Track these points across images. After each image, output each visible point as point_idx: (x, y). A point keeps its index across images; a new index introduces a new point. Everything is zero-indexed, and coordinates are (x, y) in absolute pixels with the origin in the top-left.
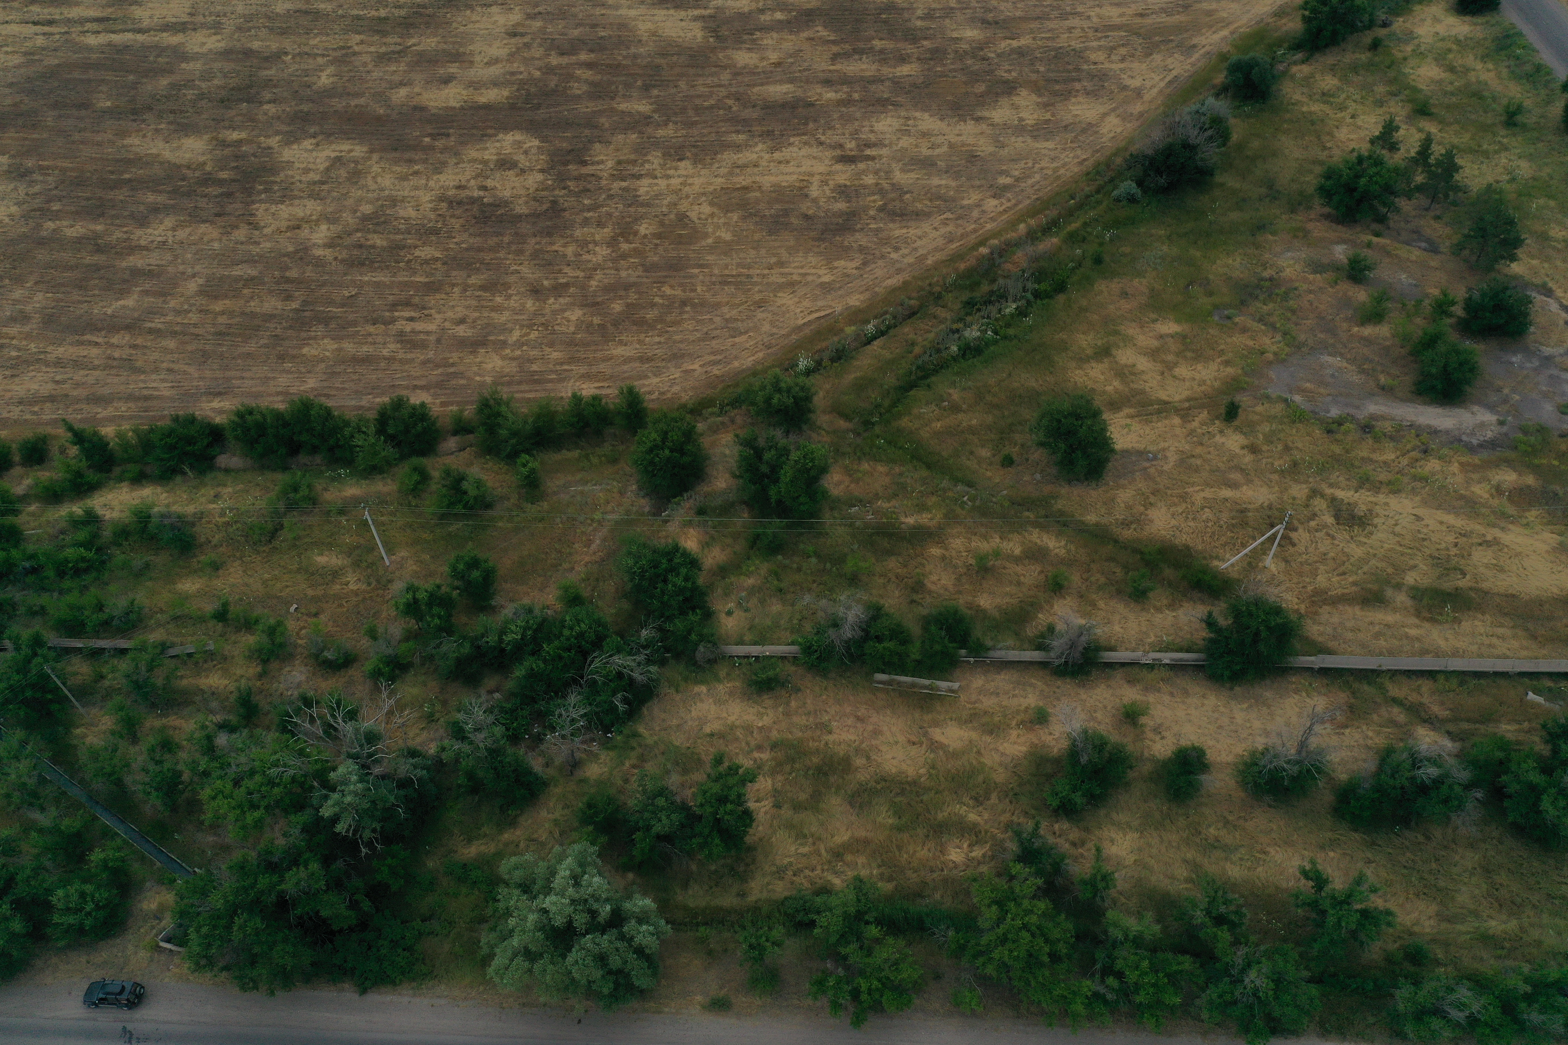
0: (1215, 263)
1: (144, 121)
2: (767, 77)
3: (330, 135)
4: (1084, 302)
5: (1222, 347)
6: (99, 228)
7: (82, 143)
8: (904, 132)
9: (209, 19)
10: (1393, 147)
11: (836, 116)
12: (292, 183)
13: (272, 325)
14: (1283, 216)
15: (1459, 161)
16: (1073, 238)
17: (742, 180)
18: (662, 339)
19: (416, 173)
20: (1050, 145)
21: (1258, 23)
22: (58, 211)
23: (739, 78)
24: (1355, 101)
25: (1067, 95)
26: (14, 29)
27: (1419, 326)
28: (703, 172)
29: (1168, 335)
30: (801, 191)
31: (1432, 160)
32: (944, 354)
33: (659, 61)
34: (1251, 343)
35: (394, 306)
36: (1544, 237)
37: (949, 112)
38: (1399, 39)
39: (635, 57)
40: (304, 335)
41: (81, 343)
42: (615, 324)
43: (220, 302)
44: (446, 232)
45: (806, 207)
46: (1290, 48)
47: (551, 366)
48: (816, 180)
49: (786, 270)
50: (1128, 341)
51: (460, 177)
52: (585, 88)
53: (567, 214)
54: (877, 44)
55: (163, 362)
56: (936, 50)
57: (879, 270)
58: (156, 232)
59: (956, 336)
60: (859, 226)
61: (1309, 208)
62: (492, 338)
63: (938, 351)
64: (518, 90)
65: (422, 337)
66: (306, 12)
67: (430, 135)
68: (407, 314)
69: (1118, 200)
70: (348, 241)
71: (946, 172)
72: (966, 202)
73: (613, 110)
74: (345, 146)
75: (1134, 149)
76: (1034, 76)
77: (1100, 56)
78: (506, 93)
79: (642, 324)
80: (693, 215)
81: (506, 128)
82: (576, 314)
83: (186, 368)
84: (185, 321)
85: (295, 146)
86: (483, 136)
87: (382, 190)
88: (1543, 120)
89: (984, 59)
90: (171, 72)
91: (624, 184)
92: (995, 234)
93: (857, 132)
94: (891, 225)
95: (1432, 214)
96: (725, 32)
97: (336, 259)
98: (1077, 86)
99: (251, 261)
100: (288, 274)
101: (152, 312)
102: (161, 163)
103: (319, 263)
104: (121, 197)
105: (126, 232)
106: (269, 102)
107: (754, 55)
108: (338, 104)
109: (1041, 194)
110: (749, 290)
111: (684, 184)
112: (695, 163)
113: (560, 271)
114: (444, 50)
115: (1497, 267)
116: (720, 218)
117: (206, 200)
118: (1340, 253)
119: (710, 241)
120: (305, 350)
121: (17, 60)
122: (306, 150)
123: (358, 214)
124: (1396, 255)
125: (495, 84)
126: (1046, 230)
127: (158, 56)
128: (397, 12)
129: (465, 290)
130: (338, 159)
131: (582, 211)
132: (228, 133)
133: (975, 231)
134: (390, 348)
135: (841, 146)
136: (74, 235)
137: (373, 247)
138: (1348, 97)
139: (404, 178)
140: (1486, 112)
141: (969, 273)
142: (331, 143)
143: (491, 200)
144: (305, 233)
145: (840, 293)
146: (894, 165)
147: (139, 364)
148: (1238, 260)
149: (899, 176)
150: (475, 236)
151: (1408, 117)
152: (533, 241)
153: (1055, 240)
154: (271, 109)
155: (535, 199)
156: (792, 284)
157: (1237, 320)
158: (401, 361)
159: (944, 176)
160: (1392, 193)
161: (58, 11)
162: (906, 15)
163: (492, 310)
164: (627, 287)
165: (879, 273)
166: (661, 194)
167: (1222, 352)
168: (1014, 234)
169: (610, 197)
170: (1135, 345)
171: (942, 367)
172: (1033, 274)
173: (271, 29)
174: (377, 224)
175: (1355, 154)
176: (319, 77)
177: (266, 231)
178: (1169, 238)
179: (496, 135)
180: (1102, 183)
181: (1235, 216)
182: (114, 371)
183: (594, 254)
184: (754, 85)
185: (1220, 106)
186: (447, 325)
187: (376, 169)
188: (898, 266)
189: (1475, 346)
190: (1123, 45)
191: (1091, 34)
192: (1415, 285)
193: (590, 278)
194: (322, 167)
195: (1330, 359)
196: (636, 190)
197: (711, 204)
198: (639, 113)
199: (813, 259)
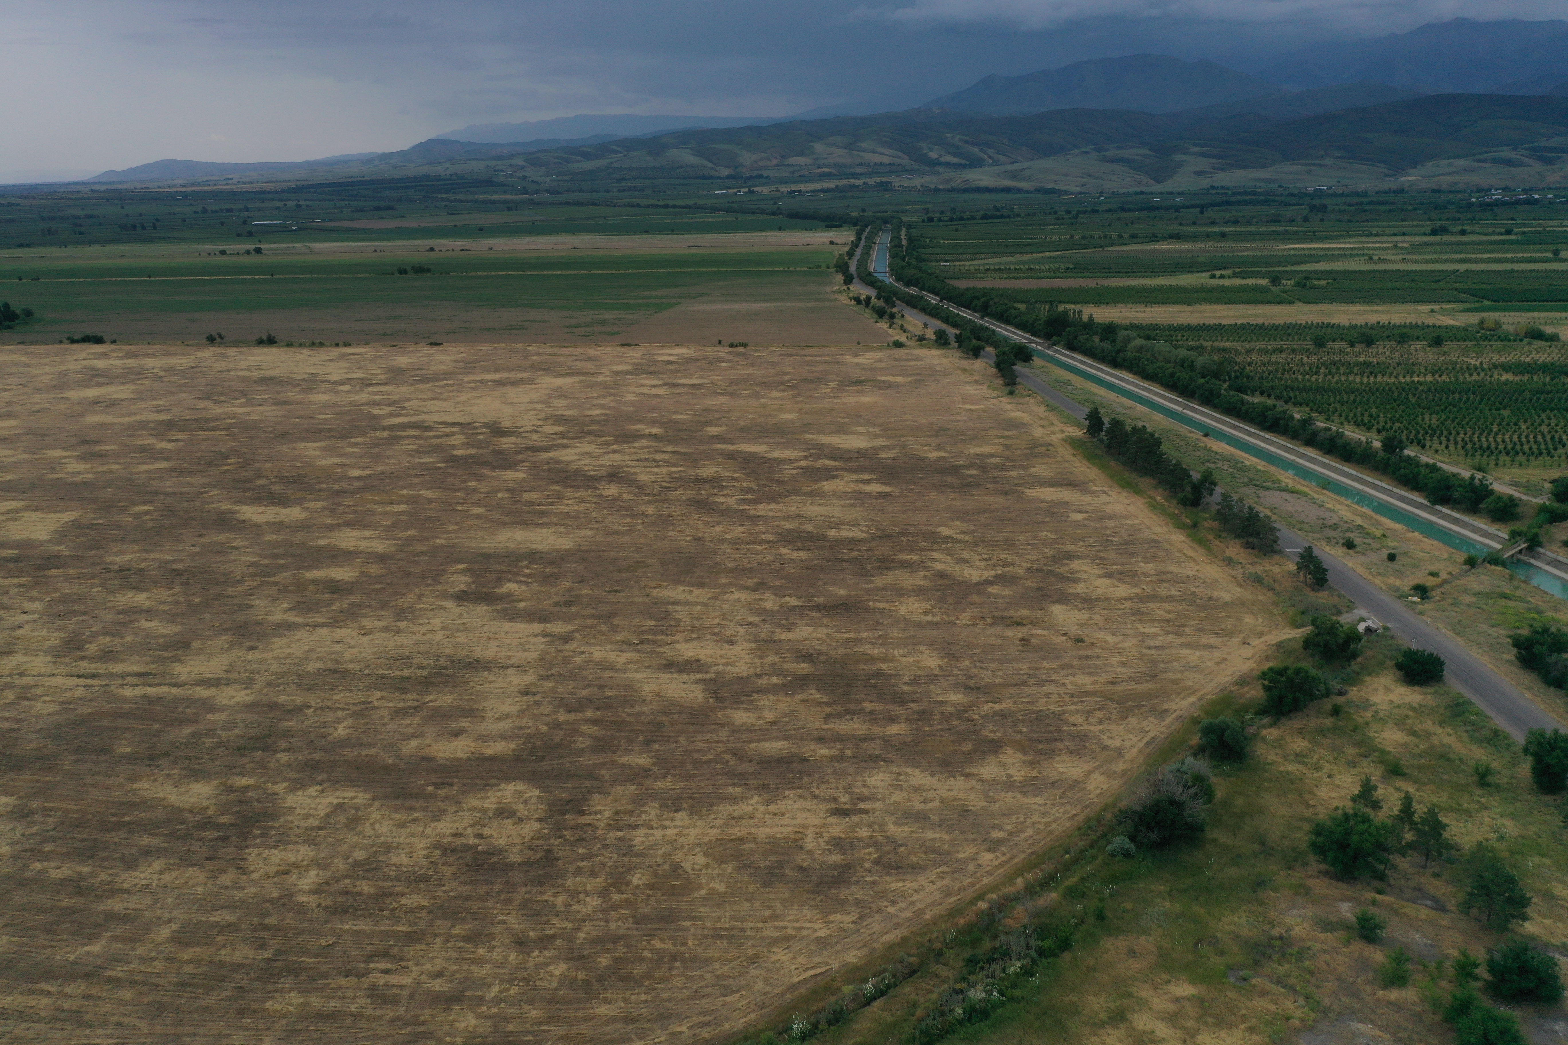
0: (1220, 920)
1: (158, 766)
2: (764, 734)
3: (337, 782)
4: (1091, 962)
5: (1244, 1012)
6: (86, 870)
7: (92, 785)
8: (897, 786)
9: (243, 675)
10: (1376, 805)
11: (829, 771)
12: (290, 828)
13: (238, 976)
14: (1281, 873)
15: (1445, 820)
16: (1072, 894)
17: (737, 832)
18: (649, 997)
19: (414, 820)
20: (1039, 800)
21: (1222, 690)
22: (51, 852)
23: (736, 735)
24: (1328, 762)
25: (1051, 754)
26: (59, 681)
27: (1446, 989)
28: (699, 823)
29: (1184, 998)
30: (796, 844)
31: (1416, 818)
32: (949, 1017)
33: (664, 719)
34: (1273, 1008)
35: (370, 957)
36: (1549, 896)
37: (939, 769)
38: (1357, 706)
39: (639, 714)
40: (270, 987)
41: (32, 992)
42: (601, 979)
43: (191, 950)
44: (436, 880)
45: (800, 859)
46: (1256, 713)
47: (528, 1026)
48: (810, 832)
49: (781, 924)
50: (1143, 1004)
51: (457, 825)
52: (589, 742)
53: (560, 863)
54: (868, 706)
55: (113, 1015)
56: (923, 712)
57: (876, 924)
58: (142, 876)
59: (960, 996)
60: (854, 879)
61: (1305, 864)
62: (468, 993)
63: (942, 1014)
64: (524, 743)
65: (395, 991)
66: (335, 671)
67: (434, 784)
68: (382, 966)
69: (1113, 855)
70: (335, 887)
71: (940, 826)
72: (961, 856)
73: (614, 763)
74: (349, 794)
75: (1123, 804)
76: (1018, 736)
77: (1079, 719)
78: (512, 746)
79: (628, 980)
80: (687, 866)
81: (509, 778)
82: (559, 969)
83: (137, 1022)
84: (149, 970)
85: (300, 793)
86: (486, 785)
87: (378, 836)
88: (1514, 781)
89: (969, 720)
90: (196, 722)
91: (620, 834)
92: (994, 888)
93: (850, 786)
94: (887, 878)
95: (1431, 871)
96: (724, 693)
97: (319, 905)
98: (1060, 745)
99: (231, 906)
100: (267, 921)
101: (116, 959)
102: (165, 807)
103: (301, 910)
104: (116, 840)
105: (112, 875)
106: (283, 751)
107: (750, 714)
108: (349, 754)
109: (1035, 848)
110: (742, 944)
111: (679, 835)
112: (691, 814)
113: (547, 922)
114: (458, 707)
115: (1510, 926)
116: (714, 869)
117: (200, 843)
118: (1347, 911)
119: (703, 892)
120: (268, 1005)
121: (52, 708)
122: (311, 797)
123: (351, 860)
124: (1405, 914)
125: (503, 737)
126: (1046, 883)
127: (187, 707)
128: (419, 672)
129: (448, 941)
130: (340, 806)
131: (575, 860)
132: (237, 779)
133: (972, 885)
134: (359, 1003)
135: (835, 800)
136: (59, 876)
137: (360, 894)
138: (1321, 758)
139: (401, 825)
140: (1456, 773)
141: (969, 929)
142: (336, 790)
143: (485, 848)
144: (293, 878)
145: (836, 948)
146: (887, 818)
147: (87, 1017)
148: (1244, 916)
149: (892, 829)
150: (465, 883)
151: (1383, 777)
152: (524, 890)
153: (1054, 895)
154: (284, 757)
155: (530, 848)
156: (787, 939)
157: (1254, 981)
158: (369, 1019)
159: (938, 830)
160: (1385, 850)
161: (104, 666)
162: (893, 681)
163: (473, 963)
164: (616, 940)
165: (876, 928)
166: (656, 845)
167: (1244, 1018)
168: (1011, 889)
169: (605, 846)
170: (1150, 1009)
171: (947, 1032)
172: (1035, 930)
173: (299, 685)
174: (368, 871)
175: (1340, 812)
176: (336, 729)
177: (255, 876)
178: (1170, 893)
179: (498, 785)
180: (1095, 838)
181: (1232, 871)
182: (58, 1025)
183: (585, 904)
184: (751, 742)
185: (1201, 766)
186: (424, 978)
187: (376, 815)
188: (895, 920)
189: (1510, 1012)
190: (1099, 709)
191: (1067, 699)
192: (1432, 946)
193: (578, 929)
194: (322, 814)
195: (1361, 1026)
196: (631, 840)
197: (706, 855)
198: (639, 765)
199: (808, 913)
